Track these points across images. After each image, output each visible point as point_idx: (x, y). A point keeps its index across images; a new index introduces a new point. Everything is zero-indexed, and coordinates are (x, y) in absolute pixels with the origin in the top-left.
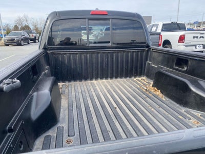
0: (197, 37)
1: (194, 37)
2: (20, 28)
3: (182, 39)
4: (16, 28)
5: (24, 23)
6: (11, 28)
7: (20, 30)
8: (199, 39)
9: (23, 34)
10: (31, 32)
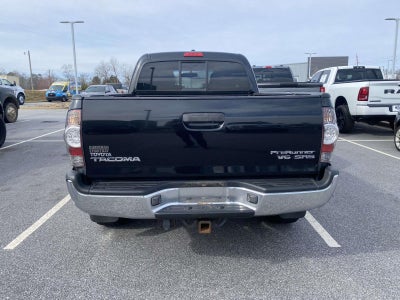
0: (393, 92)
1: (386, 92)
2: (102, 81)
3: (363, 94)
4: (96, 80)
5: (111, 73)
6: (88, 81)
7: (104, 83)
8: (395, 95)
9: (107, 89)
10: (120, 87)
